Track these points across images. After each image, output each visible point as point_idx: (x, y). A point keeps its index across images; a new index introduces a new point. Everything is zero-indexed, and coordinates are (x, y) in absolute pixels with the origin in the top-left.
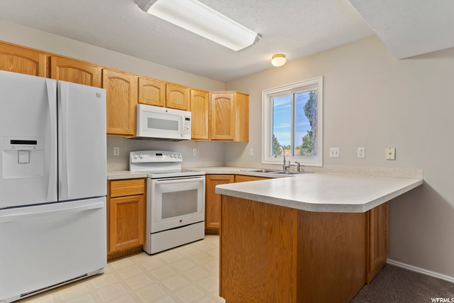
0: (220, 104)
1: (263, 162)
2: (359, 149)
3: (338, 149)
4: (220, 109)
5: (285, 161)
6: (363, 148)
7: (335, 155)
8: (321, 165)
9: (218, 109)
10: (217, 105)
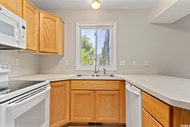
0: (47, 23)
1: (77, 69)
2: (134, 61)
3: (124, 61)
4: (47, 27)
5: (96, 68)
6: (136, 61)
7: (123, 65)
8: (116, 70)
9: (46, 27)
10: (45, 23)
